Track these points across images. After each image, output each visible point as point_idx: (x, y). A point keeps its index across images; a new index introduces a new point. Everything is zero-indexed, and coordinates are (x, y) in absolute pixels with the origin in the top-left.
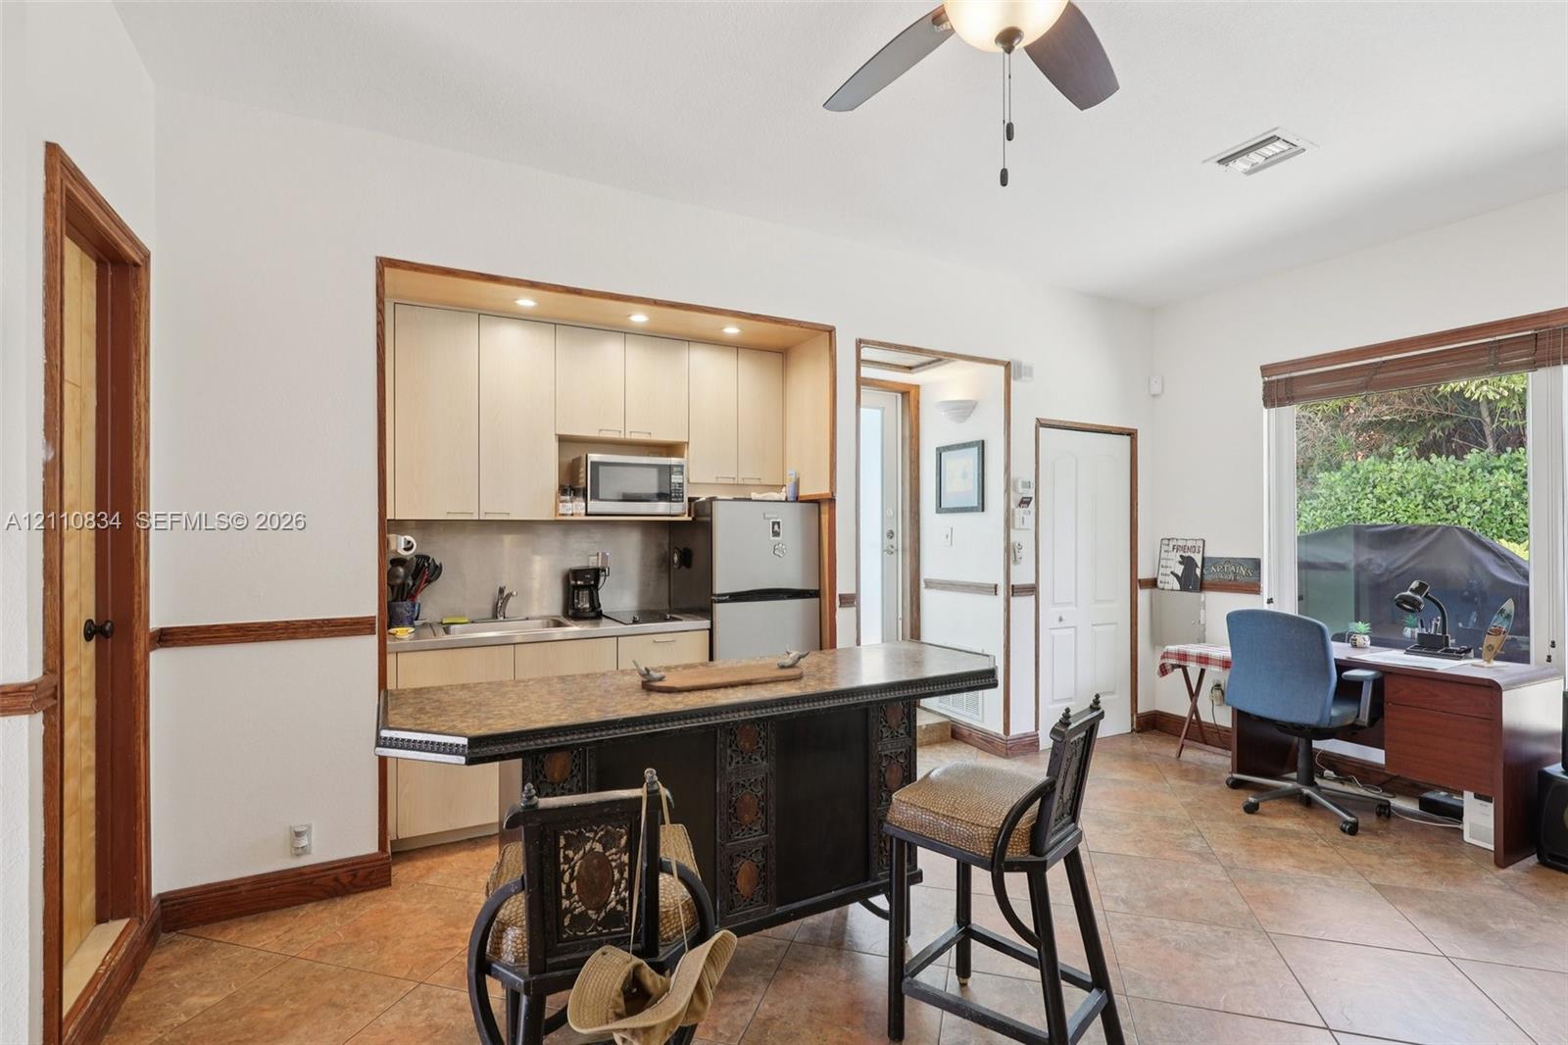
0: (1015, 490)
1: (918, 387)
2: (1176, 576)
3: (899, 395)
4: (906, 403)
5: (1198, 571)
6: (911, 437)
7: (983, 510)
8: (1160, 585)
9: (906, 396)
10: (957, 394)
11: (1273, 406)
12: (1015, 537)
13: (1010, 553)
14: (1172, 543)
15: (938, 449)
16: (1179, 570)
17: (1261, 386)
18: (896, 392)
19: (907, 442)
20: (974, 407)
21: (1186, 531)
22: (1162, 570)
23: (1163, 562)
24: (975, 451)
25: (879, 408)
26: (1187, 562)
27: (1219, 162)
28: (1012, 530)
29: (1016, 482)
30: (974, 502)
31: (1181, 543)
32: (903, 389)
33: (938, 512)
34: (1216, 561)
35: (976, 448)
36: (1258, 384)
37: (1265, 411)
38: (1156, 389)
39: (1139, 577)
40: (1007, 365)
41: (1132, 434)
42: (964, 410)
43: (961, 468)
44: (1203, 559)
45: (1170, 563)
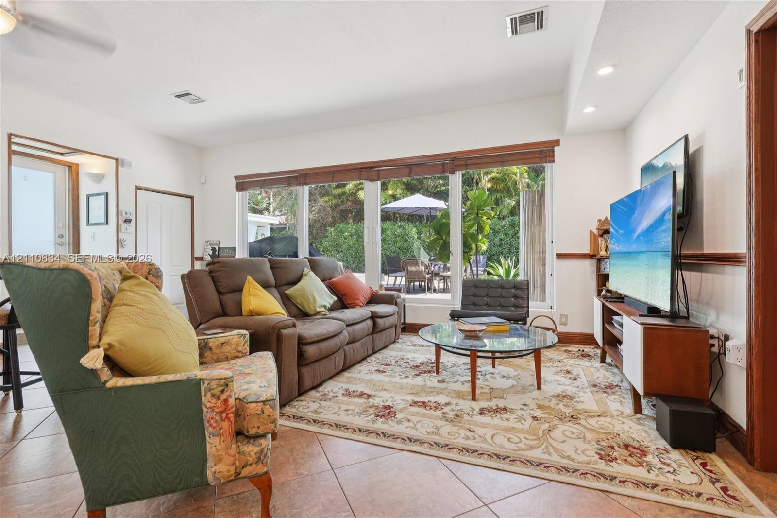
0: (122, 215)
1: (77, 165)
2: (210, 255)
3: (67, 168)
4: (70, 171)
5: (217, 253)
6: (73, 189)
7: (107, 224)
8: (204, 259)
9: (70, 168)
10: (96, 170)
11: (240, 191)
12: (121, 236)
13: (119, 243)
14: (209, 242)
15: (87, 195)
16: (211, 253)
17: (235, 183)
18: (66, 166)
19: (71, 191)
20: (103, 177)
21: (214, 238)
22: (205, 253)
23: (206, 250)
24: (103, 197)
25: (52, 172)
26: (214, 249)
27: (176, 96)
28: (120, 234)
29: (122, 212)
30: (103, 220)
31: (212, 242)
32: (69, 165)
33: (87, 225)
34: (223, 249)
35: (104, 196)
36: (233, 183)
37: (237, 193)
38: (203, 181)
39: (195, 256)
40: (117, 160)
41: (192, 198)
42: (99, 178)
43: (98, 204)
44: (219, 248)
45: (208, 250)
